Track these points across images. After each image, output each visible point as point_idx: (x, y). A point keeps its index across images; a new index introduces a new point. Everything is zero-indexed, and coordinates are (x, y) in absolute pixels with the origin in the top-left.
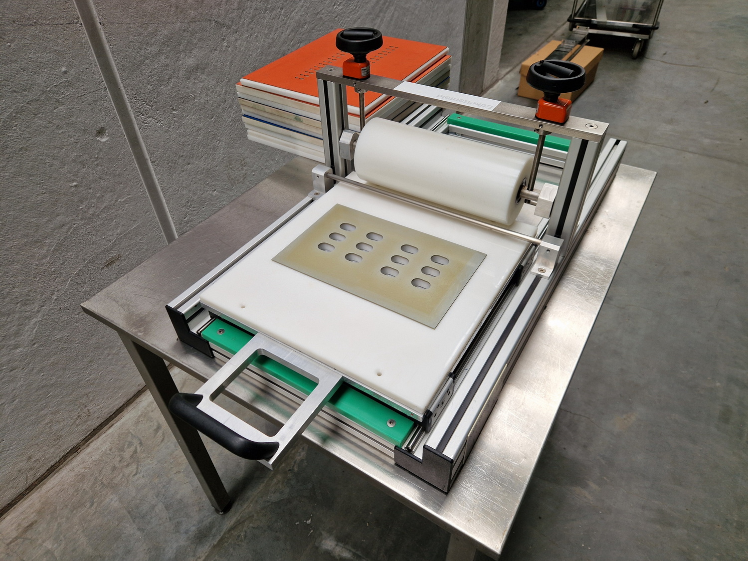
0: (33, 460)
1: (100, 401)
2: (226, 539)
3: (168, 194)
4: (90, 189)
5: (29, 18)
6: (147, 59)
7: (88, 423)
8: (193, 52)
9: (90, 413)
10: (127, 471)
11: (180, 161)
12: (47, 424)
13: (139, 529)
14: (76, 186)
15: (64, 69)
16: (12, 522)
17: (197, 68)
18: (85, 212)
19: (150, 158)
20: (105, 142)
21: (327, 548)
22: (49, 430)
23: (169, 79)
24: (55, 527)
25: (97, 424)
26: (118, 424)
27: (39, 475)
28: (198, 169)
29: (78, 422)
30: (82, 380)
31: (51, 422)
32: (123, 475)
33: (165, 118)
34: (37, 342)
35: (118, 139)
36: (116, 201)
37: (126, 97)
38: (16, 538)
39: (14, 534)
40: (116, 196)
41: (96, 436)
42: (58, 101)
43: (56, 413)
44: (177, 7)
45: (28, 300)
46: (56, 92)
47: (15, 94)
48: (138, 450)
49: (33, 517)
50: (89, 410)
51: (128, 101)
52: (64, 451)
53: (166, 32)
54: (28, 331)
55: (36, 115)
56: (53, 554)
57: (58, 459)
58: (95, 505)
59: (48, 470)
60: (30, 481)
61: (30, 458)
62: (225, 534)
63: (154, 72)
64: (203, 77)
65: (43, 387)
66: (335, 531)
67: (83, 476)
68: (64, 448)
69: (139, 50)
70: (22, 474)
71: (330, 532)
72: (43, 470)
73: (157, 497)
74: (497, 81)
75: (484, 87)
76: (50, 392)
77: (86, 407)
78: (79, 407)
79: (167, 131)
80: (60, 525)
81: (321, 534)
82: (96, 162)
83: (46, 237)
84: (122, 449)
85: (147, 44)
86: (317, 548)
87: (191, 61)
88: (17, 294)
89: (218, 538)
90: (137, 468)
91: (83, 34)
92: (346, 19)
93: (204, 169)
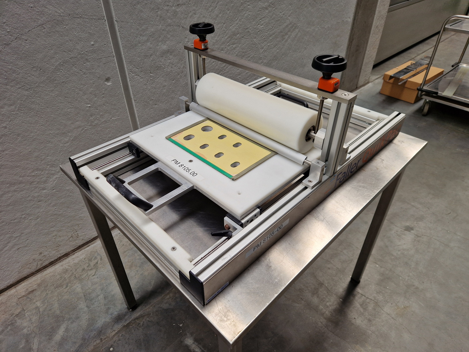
0: (42, 255)
1: (85, 230)
2: (132, 324)
3: (141, 119)
4: (97, 109)
5: (78, 14)
6: (140, 43)
7: (76, 241)
8: (167, 42)
9: (78, 236)
10: (90, 273)
11: (151, 102)
12: (54, 236)
13: (87, 306)
14: (89, 107)
15: (92, 43)
16: (24, 287)
17: (168, 51)
18: (93, 122)
19: (134, 98)
20: (110, 85)
21: (187, 343)
22: (54, 240)
23: (151, 55)
24: (44, 295)
25: (82, 243)
26: (92, 246)
27: (44, 264)
28: (161, 108)
29: (71, 239)
30: (76, 216)
31: (56, 235)
32: (87, 274)
33: (145, 77)
34: (55, 189)
35: (117, 85)
36: (111, 119)
37: (125, 62)
38: (24, 296)
39: (23, 294)
40: (111, 116)
41: (79, 250)
42: (87, 59)
43: (60, 231)
44: (161, 17)
45: (54, 164)
46: (86, 55)
47: (64, 53)
48: (99, 263)
49: (35, 287)
50: (77, 233)
51: (125, 65)
52: (60, 254)
53: (152, 30)
54: (51, 181)
55: (73, 65)
56: (39, 309)
57: (56, 258)
58: (68, 287)
59: (50, 263)
60: (39, 267)
61: (41, 253)
62: (132, 320)
63: (142, 51)
64: (171, 57)
65: (55, 214)
66: (194, 335)
67: (67, 270)
68: (61, 252)
69: (136, 38)
70: (35, 261)
71: (192, 334)
72: (47, 263)
73: (102, 290)
74: (368, 83)
75: (359, 86)
76: (58, 219)
77: (76, 231)
78: (73, 231)
79: (146, 84)
80: (47, 294)
81: (186, 335)
82: (103, 96)
83: (69, 132)
84: (90, 260)
85: (141, 35)
86: (182, 342)
87: (165, 47)
88: (48, 160)
89: (128, 322)
90: (96, 272)
91: (106, 26)
92: (265, 34)
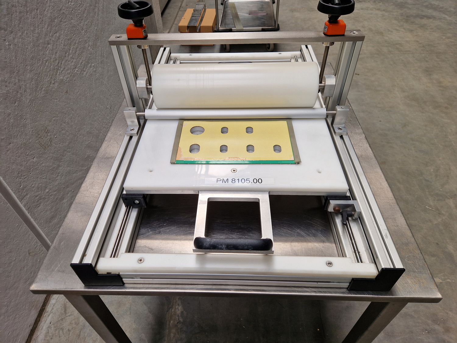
93: (22, 144)
